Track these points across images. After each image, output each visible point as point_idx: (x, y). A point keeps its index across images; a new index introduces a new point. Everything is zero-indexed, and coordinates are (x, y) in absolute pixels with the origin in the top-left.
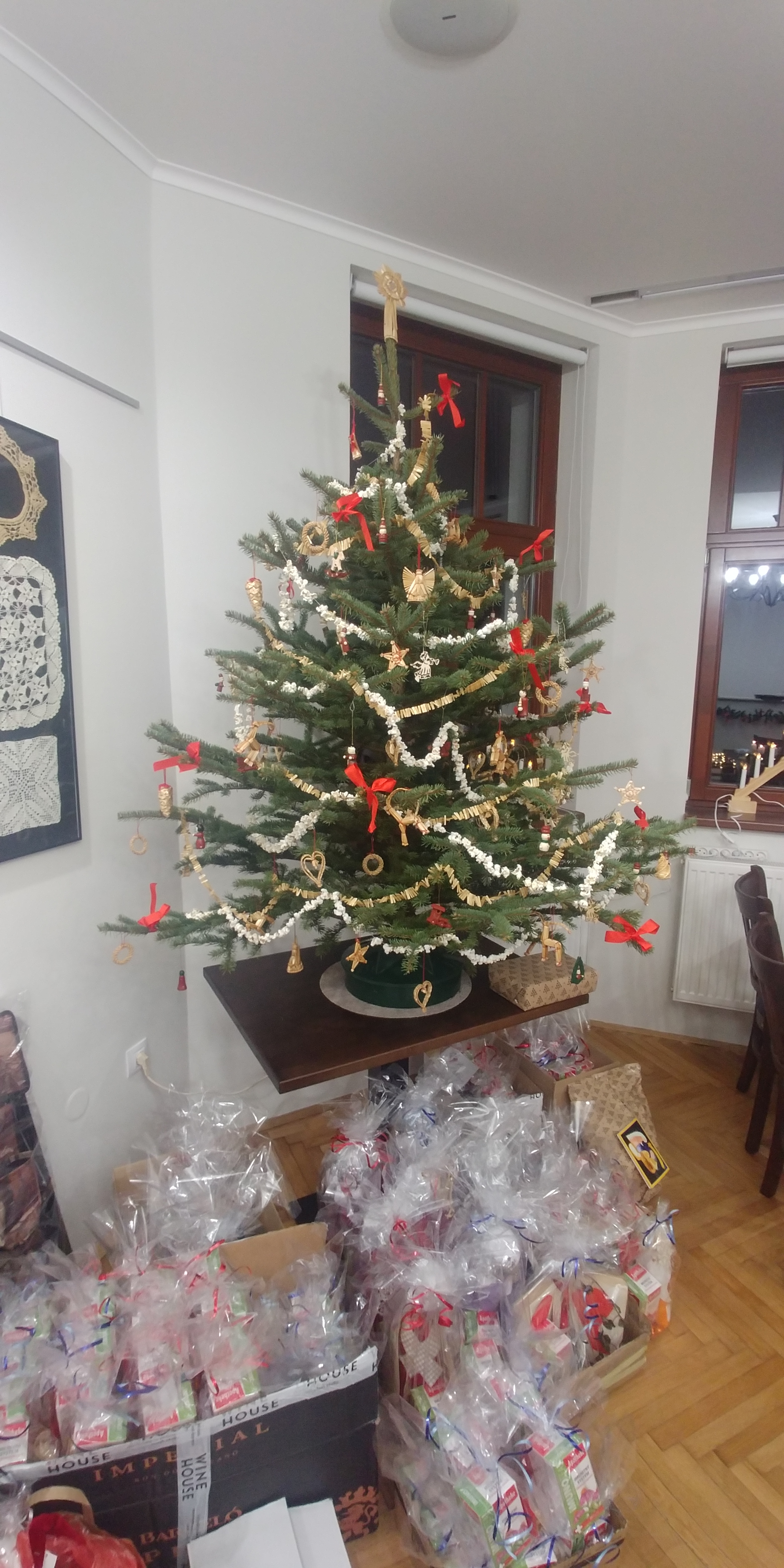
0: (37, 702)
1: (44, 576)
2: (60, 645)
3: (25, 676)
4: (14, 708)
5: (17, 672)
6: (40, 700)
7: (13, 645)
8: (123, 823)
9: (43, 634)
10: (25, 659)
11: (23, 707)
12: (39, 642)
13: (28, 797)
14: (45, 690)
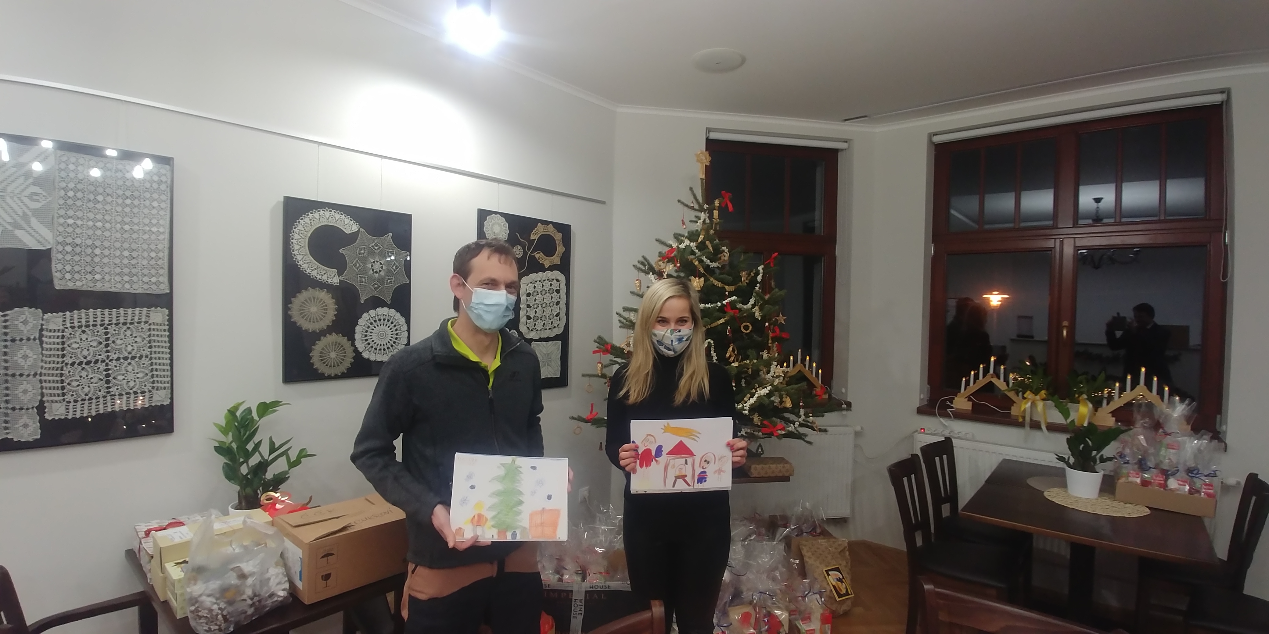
0: (555, 327)
1: (562, 278)
2: (565, 304)
3: (551, 317)
4: (546, 329)
5: (549, 315)
6: (556, 326)
7: (548, 305)
8: (583, 378)
9: (559, 300)
10: (552, 310)
11: (549, 329)
12: (558, 303)
13: (548, 365)
14: (558, 322)
